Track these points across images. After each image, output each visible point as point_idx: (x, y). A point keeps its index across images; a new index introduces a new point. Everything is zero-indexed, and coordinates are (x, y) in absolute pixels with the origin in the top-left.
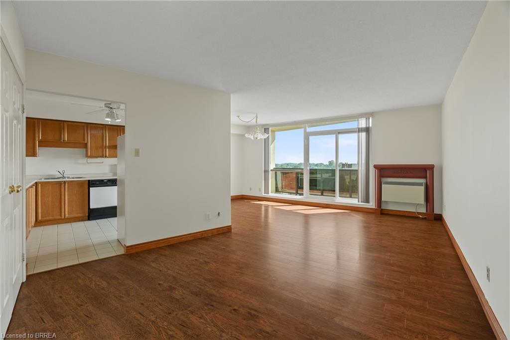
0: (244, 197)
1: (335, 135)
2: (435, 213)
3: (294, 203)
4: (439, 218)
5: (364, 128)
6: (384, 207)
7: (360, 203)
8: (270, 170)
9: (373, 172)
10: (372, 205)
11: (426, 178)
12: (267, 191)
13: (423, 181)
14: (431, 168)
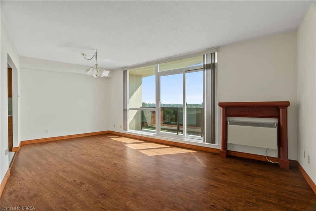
0: (110, 132)
1: (182, 74)
2: (288, 159)
3: (147, 140)
4: (295, 166)
5: (210, 64)
6: (229, 148)
7: (206, 143)
8: (128, 109)
9: (218, 111)
10: (218, 145)
11: (278, 117)
12: (125, 128)
13: (274, 121)
14: (285, 105)
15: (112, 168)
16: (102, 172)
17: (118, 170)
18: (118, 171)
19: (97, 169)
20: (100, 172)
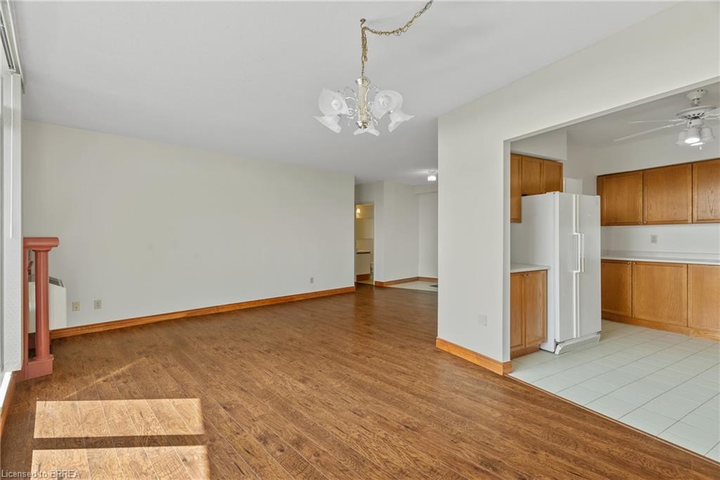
15: (311, 372)
16: (331, 367)
17: (301, 368)
18: (301, 364)
19: (340, 372)
20: (334, 366)
